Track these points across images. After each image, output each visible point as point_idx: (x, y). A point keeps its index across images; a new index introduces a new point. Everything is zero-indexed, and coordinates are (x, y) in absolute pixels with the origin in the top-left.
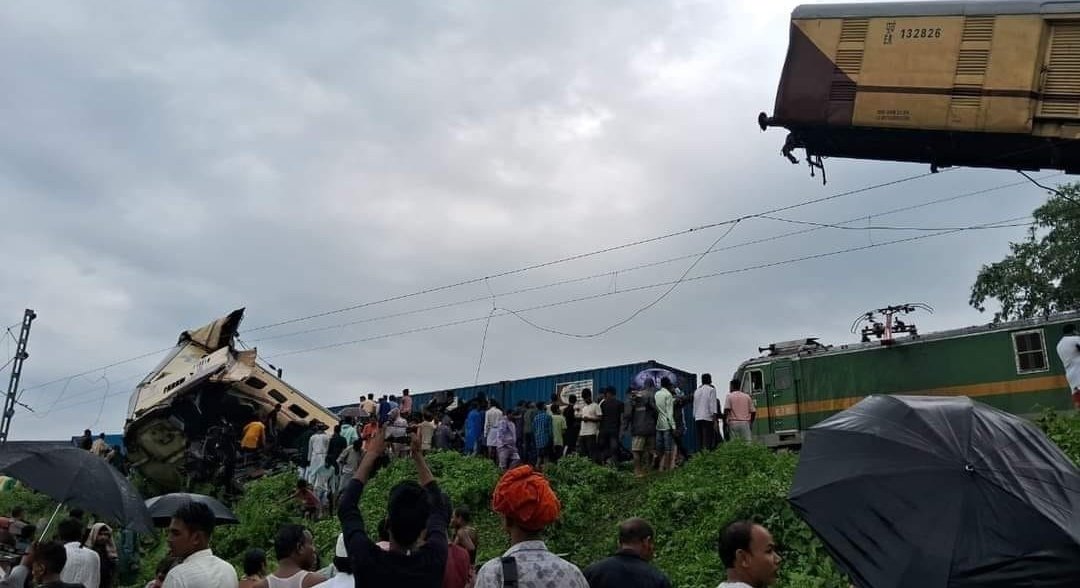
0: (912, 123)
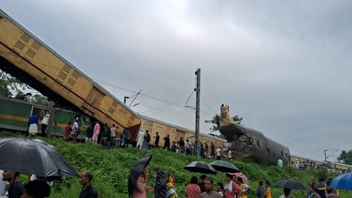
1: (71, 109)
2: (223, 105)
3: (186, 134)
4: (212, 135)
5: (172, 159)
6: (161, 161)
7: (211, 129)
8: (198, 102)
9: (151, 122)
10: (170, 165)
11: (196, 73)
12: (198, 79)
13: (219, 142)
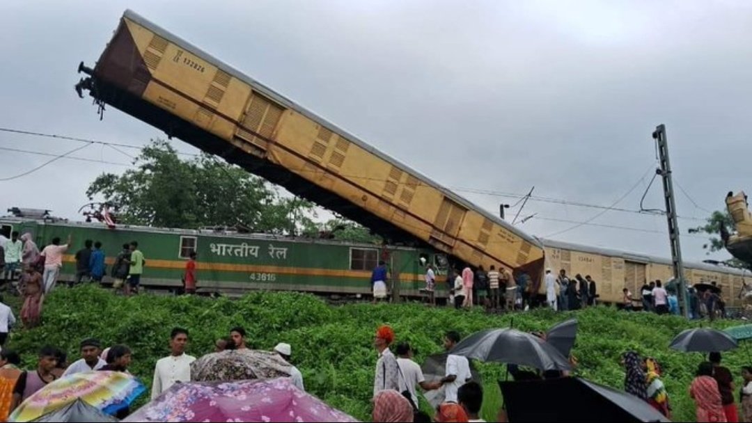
0: (176, 111)
1: (412, 244)
2: (730, 194)
3: (648, 267)
4: (711, 262)
5: (631, 325)
6: (607, 331)
7: (705, 246)
8: (669, 198)
9: (566, 251)
10: (629, 338)
11: (655, 135)
12: (662, 147)
13: (730, 276)
